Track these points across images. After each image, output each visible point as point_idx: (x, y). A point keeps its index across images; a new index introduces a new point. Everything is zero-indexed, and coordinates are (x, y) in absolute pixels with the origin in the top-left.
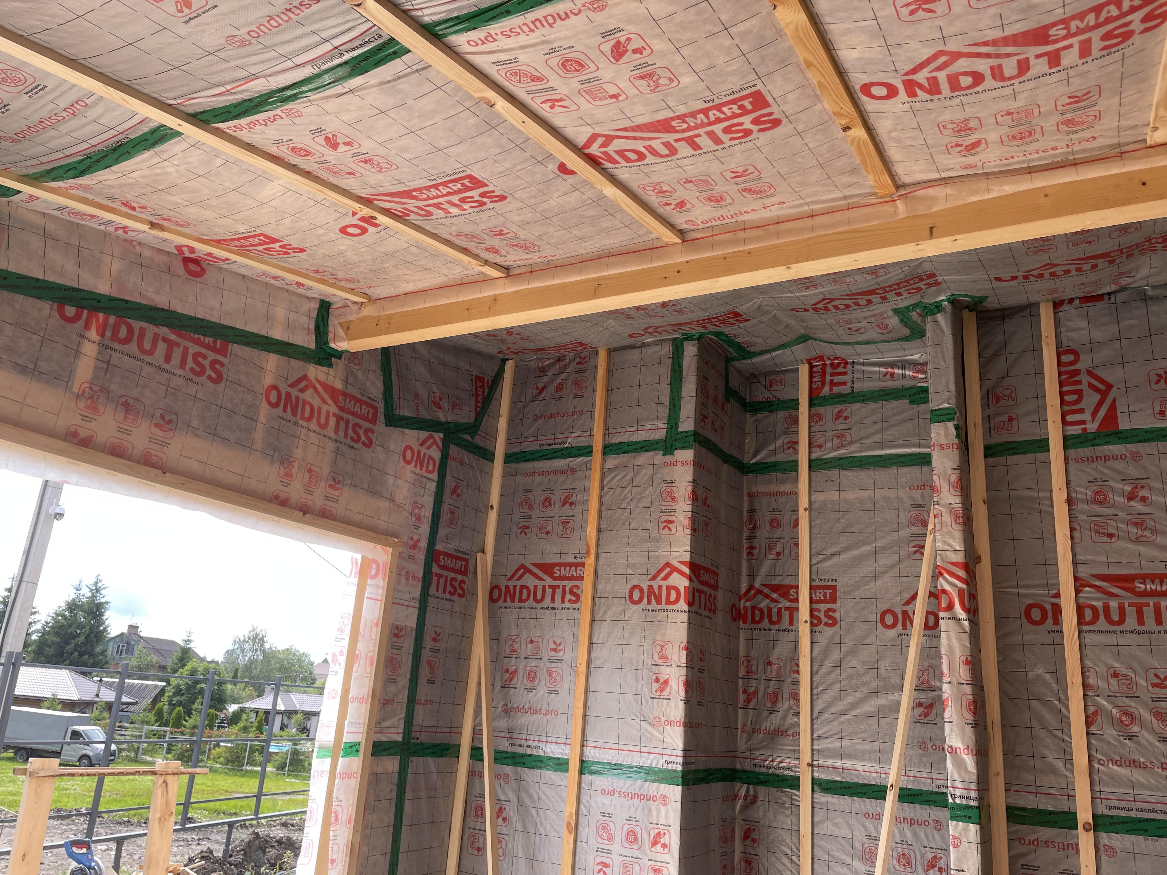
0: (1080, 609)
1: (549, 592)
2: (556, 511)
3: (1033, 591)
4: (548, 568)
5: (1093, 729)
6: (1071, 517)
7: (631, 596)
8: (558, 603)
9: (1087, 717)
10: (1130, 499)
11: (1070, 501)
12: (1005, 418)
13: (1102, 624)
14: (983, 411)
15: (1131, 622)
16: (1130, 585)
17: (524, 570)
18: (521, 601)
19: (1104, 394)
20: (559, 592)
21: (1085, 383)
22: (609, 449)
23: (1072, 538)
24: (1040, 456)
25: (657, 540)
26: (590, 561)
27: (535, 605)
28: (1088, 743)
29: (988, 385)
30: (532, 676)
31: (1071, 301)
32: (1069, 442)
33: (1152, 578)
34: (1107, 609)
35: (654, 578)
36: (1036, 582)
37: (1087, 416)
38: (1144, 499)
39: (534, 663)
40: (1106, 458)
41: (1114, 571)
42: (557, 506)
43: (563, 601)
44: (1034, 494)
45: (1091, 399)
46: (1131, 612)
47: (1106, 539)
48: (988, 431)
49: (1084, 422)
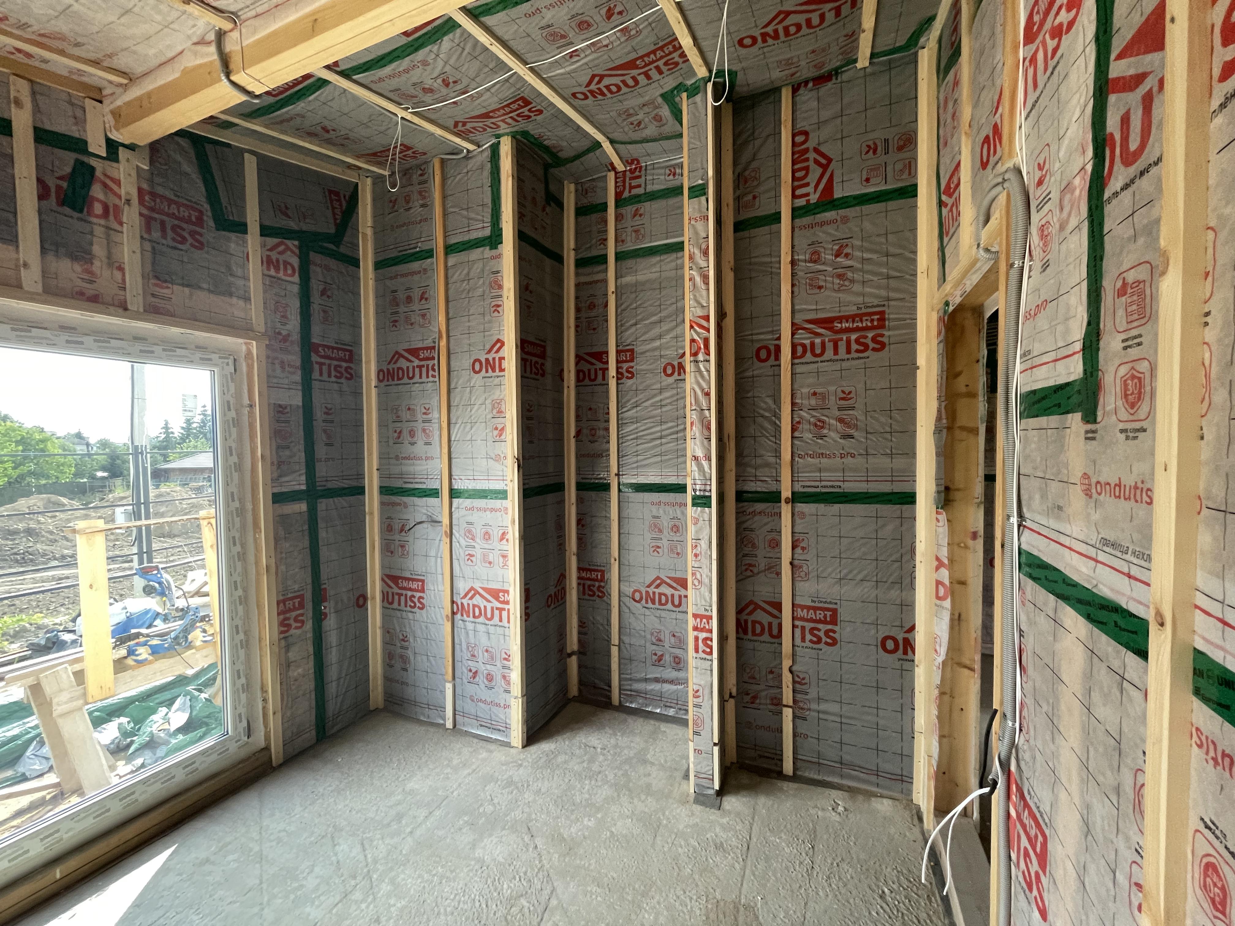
0: (794, 347)
1: (417, 370)
2: (416, 306)
3: (762, 337)
4: (414, 352)
5: (796, 434)
6: (793, 275)
7: (473, 368)
8: (424, 379)
9: (792, 426)
10: (837, 256)
11: (793, 263)
12: (750, 197)
13: (809, 357)
14: (734, 192)
15: (829, 353)
16: (830, 325)
17: (398, 355)
18: (399, 379)
19: (825, 167)
20: (424, 370)
21: (811, 159)
22: (449, 249)
23: (793, 292)
24: (774, 227)
25: (490, 322)
26: (443, 343)
27: (408, 381)
28: (792, 444)
29: (739, 169)
30: (412, 433)
31: (806, 83)
32: (796, 213)
33: (847, 318)
34: (813, 344)
35: (489, 351)
36: (765, 330)
37: (810, 189)
38: (847, 255)
39: (412, 424)
40: (822, 224)
41: (822, 315)
42: (417, 301)
43: (428, 377)
44: (768, 259)
45: (815, 172)
46: (830, 346)
47: (818, 291)
48: (737, 210)
49: (807, 195)
